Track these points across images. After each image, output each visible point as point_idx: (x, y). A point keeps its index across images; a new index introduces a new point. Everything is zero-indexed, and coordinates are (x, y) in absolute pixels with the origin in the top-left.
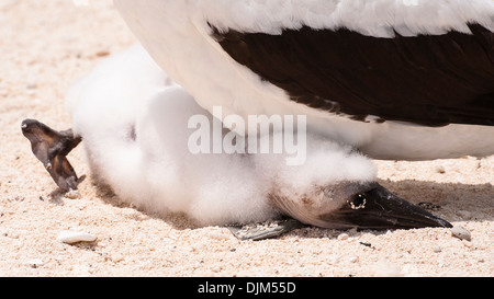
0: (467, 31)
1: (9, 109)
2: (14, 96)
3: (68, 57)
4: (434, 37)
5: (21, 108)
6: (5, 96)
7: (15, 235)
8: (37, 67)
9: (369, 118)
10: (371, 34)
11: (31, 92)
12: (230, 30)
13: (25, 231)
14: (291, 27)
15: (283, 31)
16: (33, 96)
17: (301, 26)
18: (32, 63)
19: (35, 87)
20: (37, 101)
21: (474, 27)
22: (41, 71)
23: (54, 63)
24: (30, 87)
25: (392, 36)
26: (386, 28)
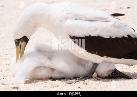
0: (127, 37)
2: (2, 56)
4: (119, 38)
8: (7, 50)
10: (105, 37)
11: (6, 55)
12: (74, 36)
14: (87, 36)
15: (85, 36)
17: (89, 35)
18: (6, 49)
19: (7, 54)
20: (7, 57)
21: (129, 36)
22: (8, 51)
23: (11, 50)
24: (5, 55)
25: (110, 38)
26: (108, 36)
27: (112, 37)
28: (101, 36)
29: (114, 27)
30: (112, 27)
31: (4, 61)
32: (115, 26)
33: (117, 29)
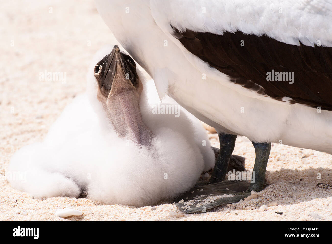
1: (22, 133)
2: (27, 124)
3: (66, 97)
5: (31, 131)
6: (21, 124)
7: (25, 213)
8: (44, 104)
9: (285, 99)
11: (39, 120)
12: (187, 30)
13: (33, 211)
14: (229, 30)
15: (224, 33)
16: (40, 123)
17: (236, 31)
18: (41, 102)
19: (42, 117)
20: (43, 127)
22: (47, 107)
23: (56, 102)
24: (38, 118)
25: (298, 44)
26: (294, 38)
27: (306, 43)
28: (271, 35)
29: (310, 12)
30: (303, 9)
31: (34, 136)
32: (313, 7)
33: (319, 18)
